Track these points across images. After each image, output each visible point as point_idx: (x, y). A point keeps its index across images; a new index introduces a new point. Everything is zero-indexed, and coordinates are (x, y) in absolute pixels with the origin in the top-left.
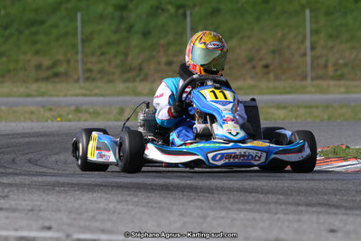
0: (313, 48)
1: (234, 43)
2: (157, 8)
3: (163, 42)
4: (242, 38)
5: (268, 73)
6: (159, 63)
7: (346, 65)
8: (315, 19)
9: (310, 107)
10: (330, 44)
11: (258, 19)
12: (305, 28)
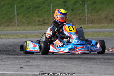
1: (100, 12)
2: (76, 2)
3: (78, 12)
4: (103, 11)
5: (112, 22)
6: (77, 19)
11: (108, 5)
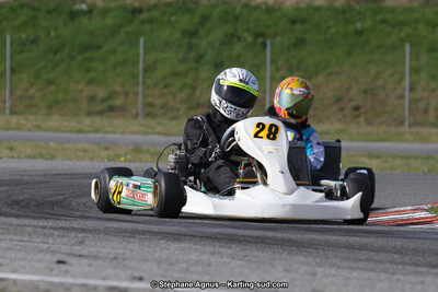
0: (412, 89)
1: (320, 79)
2: (232, 36)
4: (330, 74)
5: (358, 116)
8: (415, 56)
9: (408, 158)
10: (433, 86)
11: (349, 53)
12: (403, 65)
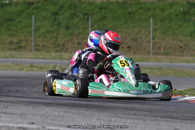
0: (153, 39)
2: (74, 15)
3: (76, 32)
4: (118, 31)
5: (130, 51)
6: (74, 43)
7: (170, 48)
8: (155, 24)
9: (152, 69)
10: (163, 37)
12: (150, 28)
